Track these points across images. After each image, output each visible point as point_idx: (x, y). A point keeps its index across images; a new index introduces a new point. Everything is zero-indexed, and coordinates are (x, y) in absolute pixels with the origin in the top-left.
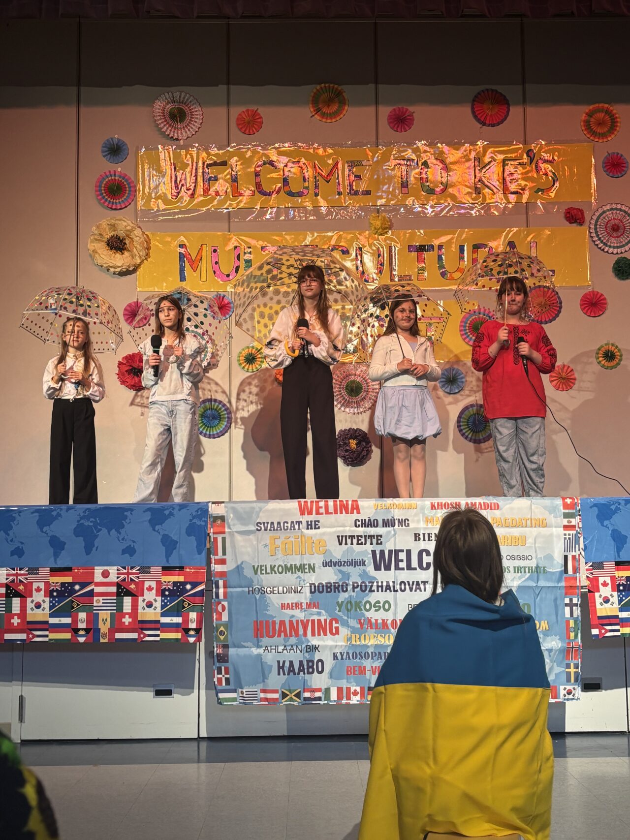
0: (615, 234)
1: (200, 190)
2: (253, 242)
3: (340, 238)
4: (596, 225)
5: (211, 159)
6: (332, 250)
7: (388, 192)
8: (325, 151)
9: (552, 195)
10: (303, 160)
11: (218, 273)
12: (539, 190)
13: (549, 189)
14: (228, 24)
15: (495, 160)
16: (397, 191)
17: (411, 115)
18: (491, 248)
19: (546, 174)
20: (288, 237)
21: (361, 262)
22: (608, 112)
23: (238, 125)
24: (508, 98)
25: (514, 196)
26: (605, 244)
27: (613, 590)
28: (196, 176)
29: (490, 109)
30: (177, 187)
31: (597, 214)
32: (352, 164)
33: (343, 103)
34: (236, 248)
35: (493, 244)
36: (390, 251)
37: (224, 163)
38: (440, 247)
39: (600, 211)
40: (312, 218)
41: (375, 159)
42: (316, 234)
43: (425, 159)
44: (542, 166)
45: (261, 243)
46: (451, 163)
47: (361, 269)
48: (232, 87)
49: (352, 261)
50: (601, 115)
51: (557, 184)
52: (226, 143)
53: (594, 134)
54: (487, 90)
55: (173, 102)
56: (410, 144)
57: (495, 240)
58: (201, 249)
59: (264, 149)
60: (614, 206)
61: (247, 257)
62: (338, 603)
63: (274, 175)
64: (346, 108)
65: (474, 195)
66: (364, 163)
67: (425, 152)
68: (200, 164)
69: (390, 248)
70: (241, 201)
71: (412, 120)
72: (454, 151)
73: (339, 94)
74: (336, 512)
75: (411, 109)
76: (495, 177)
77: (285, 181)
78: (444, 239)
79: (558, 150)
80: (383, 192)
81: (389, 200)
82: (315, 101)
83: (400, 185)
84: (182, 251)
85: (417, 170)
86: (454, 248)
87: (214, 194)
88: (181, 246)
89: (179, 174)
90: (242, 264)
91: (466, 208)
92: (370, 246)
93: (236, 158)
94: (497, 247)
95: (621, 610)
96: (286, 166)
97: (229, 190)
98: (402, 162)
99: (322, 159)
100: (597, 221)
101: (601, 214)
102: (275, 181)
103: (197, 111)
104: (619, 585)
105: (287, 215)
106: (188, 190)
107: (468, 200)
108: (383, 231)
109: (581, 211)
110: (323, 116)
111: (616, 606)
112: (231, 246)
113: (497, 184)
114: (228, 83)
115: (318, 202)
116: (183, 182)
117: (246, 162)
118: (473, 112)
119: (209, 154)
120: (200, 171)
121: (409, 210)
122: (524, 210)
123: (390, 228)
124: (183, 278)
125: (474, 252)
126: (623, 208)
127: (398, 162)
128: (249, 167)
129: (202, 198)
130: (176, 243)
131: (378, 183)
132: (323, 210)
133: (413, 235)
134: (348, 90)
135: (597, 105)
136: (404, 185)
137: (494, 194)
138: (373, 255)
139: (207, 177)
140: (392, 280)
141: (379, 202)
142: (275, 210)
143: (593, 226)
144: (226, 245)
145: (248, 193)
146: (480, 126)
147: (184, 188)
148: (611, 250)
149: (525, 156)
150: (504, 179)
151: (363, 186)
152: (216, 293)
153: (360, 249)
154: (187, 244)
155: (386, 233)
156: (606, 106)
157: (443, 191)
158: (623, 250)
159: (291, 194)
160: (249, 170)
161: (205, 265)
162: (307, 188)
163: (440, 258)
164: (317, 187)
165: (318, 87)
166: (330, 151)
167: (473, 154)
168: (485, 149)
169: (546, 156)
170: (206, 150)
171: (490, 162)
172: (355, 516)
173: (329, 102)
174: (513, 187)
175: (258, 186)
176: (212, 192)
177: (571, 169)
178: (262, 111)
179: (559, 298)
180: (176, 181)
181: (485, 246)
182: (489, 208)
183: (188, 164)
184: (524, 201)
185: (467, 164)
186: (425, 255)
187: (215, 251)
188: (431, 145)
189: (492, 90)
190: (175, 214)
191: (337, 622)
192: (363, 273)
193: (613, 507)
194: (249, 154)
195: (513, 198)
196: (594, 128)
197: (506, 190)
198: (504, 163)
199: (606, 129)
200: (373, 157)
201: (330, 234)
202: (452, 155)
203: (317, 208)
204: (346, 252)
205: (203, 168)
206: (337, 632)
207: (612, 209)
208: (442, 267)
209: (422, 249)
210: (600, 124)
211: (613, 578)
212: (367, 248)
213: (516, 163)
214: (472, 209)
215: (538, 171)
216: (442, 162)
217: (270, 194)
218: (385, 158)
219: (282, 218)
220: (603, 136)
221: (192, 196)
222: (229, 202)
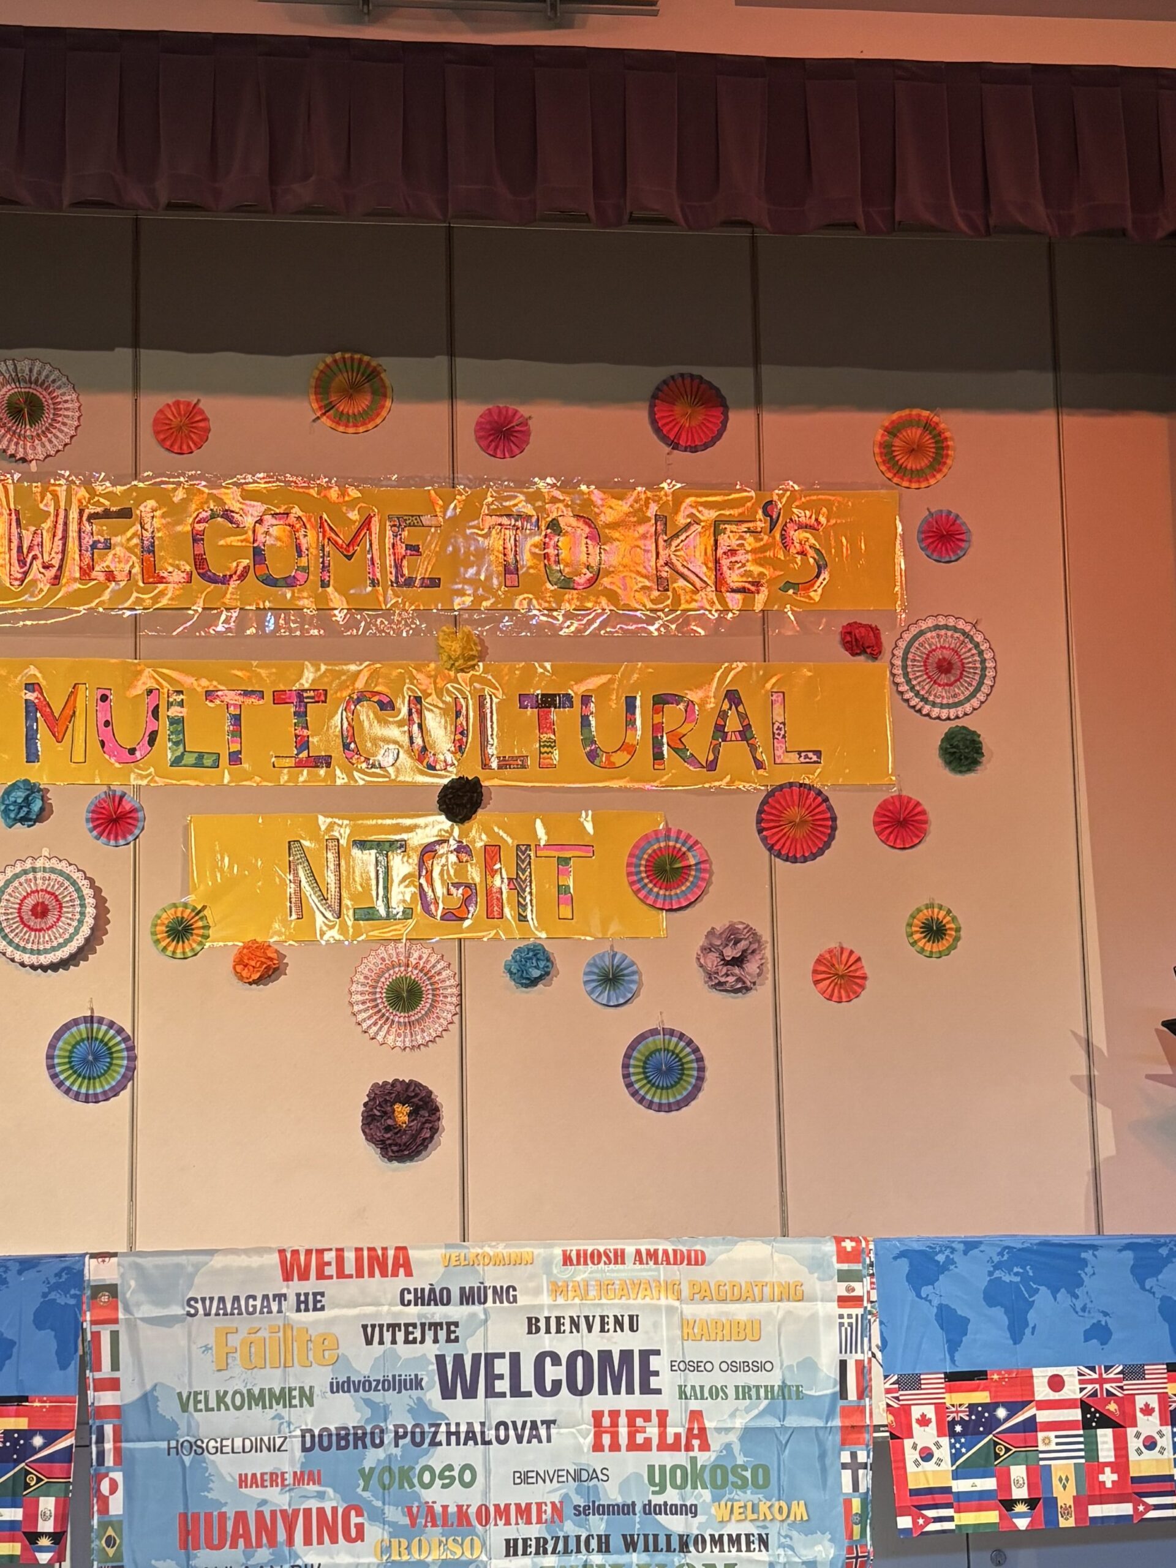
0: (943, 679)
1: (73, 570)
2: (188, 681)
3: (374, 675)
4: (905, 659)
5: (98, 504)
6: (359, 701)
7: (474, 582)
8: (343, 493)
9: (816, 596)
10: (296, 511)
11: (109, 745)
12: (788, 585)
13: (811, 584)
14: (137, 220)
15: (697, 522)
16: (495, 582)
17: (525, 423)
18: (690, 704)
19: (803, 553)
20: (263, 672)
21: (420, 726)
22: (928, 427)
23: (157, 433)
24: (724, 392)
25: (739, 596)
26: (924, 700)
27: (940, 1434)
28: (65, 538)
29: (689, 417)
30: (22, 562)
31: (907, 637)
32: (400, 523)
33: (381, 393)
34: (150, 692)
35: (694, 696)
36: (482, 706)
37: (126, 513)
38: (586, 699)
39: (914, 630)
40: (315, 632)
41: (449, 513)
42: (323, 668)
43: (554, 515)
44: (797, 535)
45: (204, 682)
46: (609, 526)
47: (419, 741)
48: (144, 353)
49: (400, 724)
50: (914, 433)
51: (825, 575)
52: (130, 470)
53: (900, 471)
54: (682, 375)
55: (17, 380)
56: (522, 484)
57: (699, 686)
58: (73, 694)
59: (212, 485)
60: (942, 621)
61: (175, 711)
62: (362, 1471)
63: (234, 541)
64: (388, 403)
65: (656, 593)
66: (426, 520)
67: (554, 500)
68: (74, 514)
69: (482, 698)
70: (162, 594)
71: (527, 434)
72: (614, 502)
73: (373, 374)
74: (360, 1274)
75: (524, 410)
76: (700, 558)
77: (258, 554)
78: (593, 683)
79: (829, 505)
80: (466, 581)
81: (478, 600)
82: (322, 387)
83: (501, 569)
84: (31, 696)
85: (537, 539)
86: (617, 704)
87: (102, 577)
88: (31, 687)
89: (27, 535)
90: (164, 727)
91: (638, 620)
92: (440, 696)
93: (151, 503)
94: (703, 702)
95: (956, 1476)
96: (260, 521)
97: (137, 570)
98: (505, 521)
99: (335, 509)
100: (907, 652)
101: (915, 638)
102: (234, 552)
103: (68, 399)
104: (953, 1423)
105: (261, 626)
106: (46, 567)
107: (641, 602)
108: (467, 662)
109: (875, 631)
110: (341, 419)
111: (947, 1466)
112: (139, 689)
113: (702, 571)
114: (136, 344)
115: (326, 598)
116: (36, 551)
117: (175, 511)
118: (654, 422)
119: (92, 493)
120: (73, 527)
121: (523, 621)
122: (758, 627)
123: (481, 658)
124: (32, 756)
125: (656, 711)
126: (961, 625)
127: (495, 520)
128: (180, 522)
129: (77, 586)
130: (20, 680)
131: (457, 562)
132: (339, 616)
133: (529, 672)
134: (391, 367)
135: (907, 412)
136: (510, 570)
137: (696, 591)
138: (445, 712)
139: (88, 541)
140: (485, 765)
141: (458, 603)
142: (235, 614)
143: (898, 662)
144: (131, 685)
145: (178, 576)
146: (667, 449)
147: (37, 564)
148: (936, 712)
149: (760, 514)
150: (717, 561)
151: (423, 569)
152: (105, 788)
153: (418, 700)
154: (43, 683)
155: (473, 667)
156: (925, 413)
157: (592, 582)
158: (960, 711)
159: (270, 581)
160: (179, 528)
161: (82, 730)
162: (306, 569)
163: (585, 722)
164: (325, 568)
165: (329, 359)
166: (354, 493)
167: (653, 509)
168: (678, 499)
169: (802, 515)
170: (87, 484)
171: (689, 525)
172: (402, 1281)
173: (352, 390)
174: (734, 578)
175: (200, 562)
176: (98, 574)
177: (854, 544)
178: (209, 405)
179: (830, 808)
180: (20, 548)
181: (676, 699)
182: (687, 622)
183: (49, 513)
184: (758, 607)
185: (642, 529)
186: (554, 714)
187: (104, 698)
188: (567, 485)
189: (692, 376)
190: (16, 617)
191: (359, 1514)
192: (424, 749)
193: (941, 1258)
194: (180, 495)
195: (735, 601)
196: (902, 459)
197: (720, 581)
198: (717, 528)
199: (924, 462)
200: (445, 509)
201: (353, 668)
202: (612, 510)
203: (324, 610)
204: (386, 706)
205: (80, 523)
206: (360, 1536)
207: (937, 627)
208: (589, 740)
209: (547, 702)
210: (913, 450)
211: (940, 1409)
212: (433, 699)
213: (743, 527)
214: (651, 621)
215: (786, 546)
216: (588, 522)
217: (225, 580)
218: (471, 511)
219: (251, 631)
220: (918, 476)
221: (57, 578)
222: (135, 595)
